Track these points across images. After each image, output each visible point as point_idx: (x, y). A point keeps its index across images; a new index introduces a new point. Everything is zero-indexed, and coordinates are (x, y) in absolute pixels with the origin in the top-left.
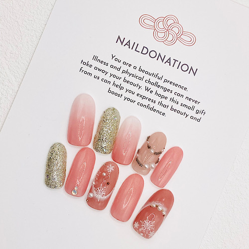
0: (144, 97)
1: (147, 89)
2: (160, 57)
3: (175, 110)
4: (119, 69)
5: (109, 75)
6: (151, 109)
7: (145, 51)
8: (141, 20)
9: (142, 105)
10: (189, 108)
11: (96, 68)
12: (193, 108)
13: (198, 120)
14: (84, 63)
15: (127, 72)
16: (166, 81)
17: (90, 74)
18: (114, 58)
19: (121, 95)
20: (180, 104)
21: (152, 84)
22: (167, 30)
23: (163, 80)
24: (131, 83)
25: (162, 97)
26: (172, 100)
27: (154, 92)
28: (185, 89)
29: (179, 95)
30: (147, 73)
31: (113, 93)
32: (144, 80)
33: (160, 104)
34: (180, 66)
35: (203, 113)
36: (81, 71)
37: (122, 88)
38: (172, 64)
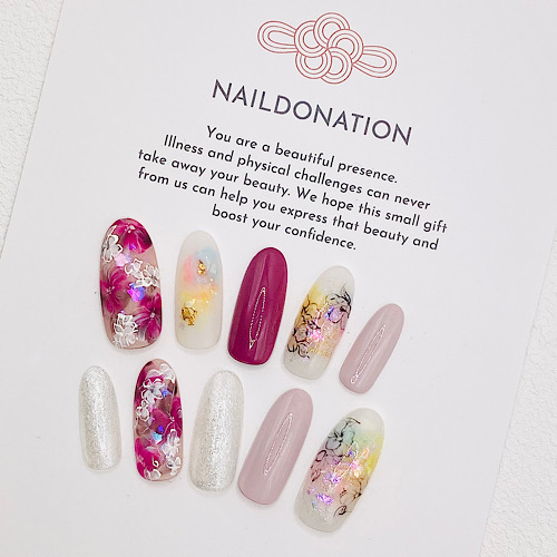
0: (299, 214)
1: (302, 193)
2: (319, 114)
3: (375, 232)
4: (229, 158)
5: (207, 174)
6: (320, 238)
7: (283, 106)
8: (263, 36)
9: (296, 232)
10: (407, 221)
11: (175, 164)
12: (415, 220)
13: (433, 246)
14: (147, 157)
15: (249, 161)
16: (342, 167)
17: (165, 180)
18: (214, 134)
19: (245, 217)
20: (383, 215)
21: (313, 179)
22: (327, 49)
23: (336, 165)
24: (263, 186)
25: (341, 205)
26: (365, 208)
27: (320, 198)
28: (391, 178)
29: (378, 194)
30: (296, 155)
31: (225, 215)
32: (292, 173)
33: (337, 223)
34: (371, 127)
35: (441, 229)
36: (143, 175)
37: (244, 200)
38: (350, 126)
